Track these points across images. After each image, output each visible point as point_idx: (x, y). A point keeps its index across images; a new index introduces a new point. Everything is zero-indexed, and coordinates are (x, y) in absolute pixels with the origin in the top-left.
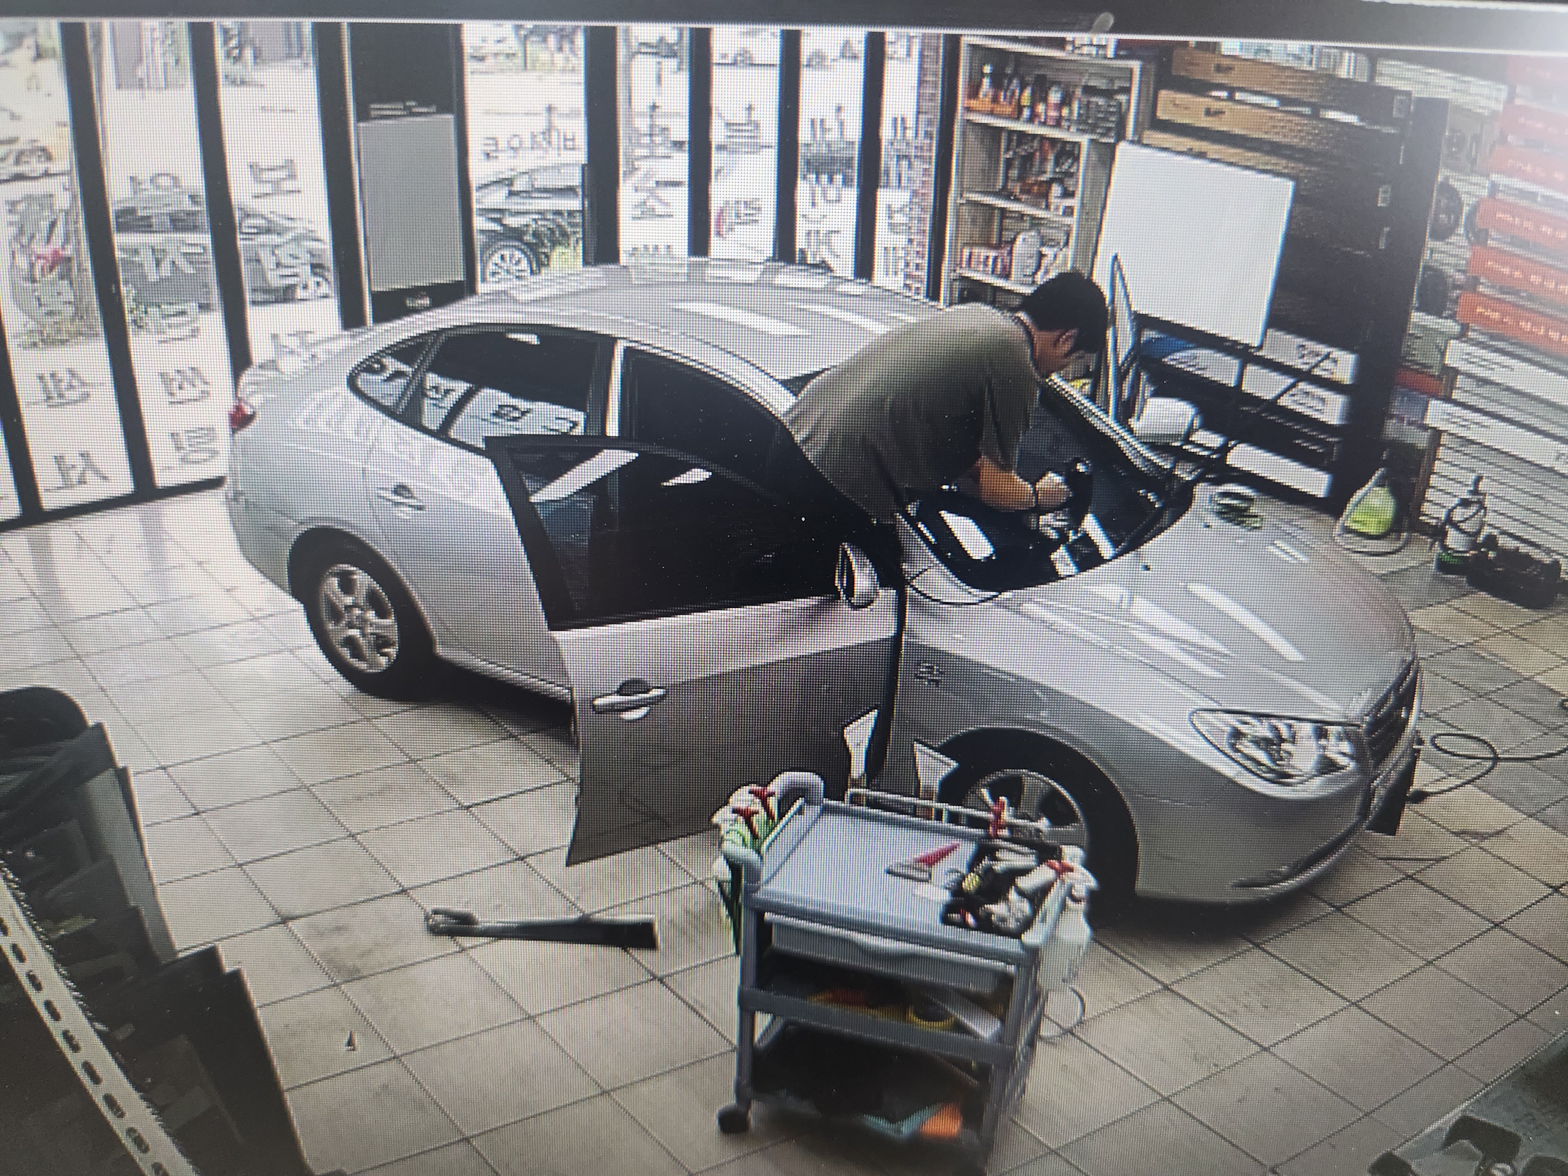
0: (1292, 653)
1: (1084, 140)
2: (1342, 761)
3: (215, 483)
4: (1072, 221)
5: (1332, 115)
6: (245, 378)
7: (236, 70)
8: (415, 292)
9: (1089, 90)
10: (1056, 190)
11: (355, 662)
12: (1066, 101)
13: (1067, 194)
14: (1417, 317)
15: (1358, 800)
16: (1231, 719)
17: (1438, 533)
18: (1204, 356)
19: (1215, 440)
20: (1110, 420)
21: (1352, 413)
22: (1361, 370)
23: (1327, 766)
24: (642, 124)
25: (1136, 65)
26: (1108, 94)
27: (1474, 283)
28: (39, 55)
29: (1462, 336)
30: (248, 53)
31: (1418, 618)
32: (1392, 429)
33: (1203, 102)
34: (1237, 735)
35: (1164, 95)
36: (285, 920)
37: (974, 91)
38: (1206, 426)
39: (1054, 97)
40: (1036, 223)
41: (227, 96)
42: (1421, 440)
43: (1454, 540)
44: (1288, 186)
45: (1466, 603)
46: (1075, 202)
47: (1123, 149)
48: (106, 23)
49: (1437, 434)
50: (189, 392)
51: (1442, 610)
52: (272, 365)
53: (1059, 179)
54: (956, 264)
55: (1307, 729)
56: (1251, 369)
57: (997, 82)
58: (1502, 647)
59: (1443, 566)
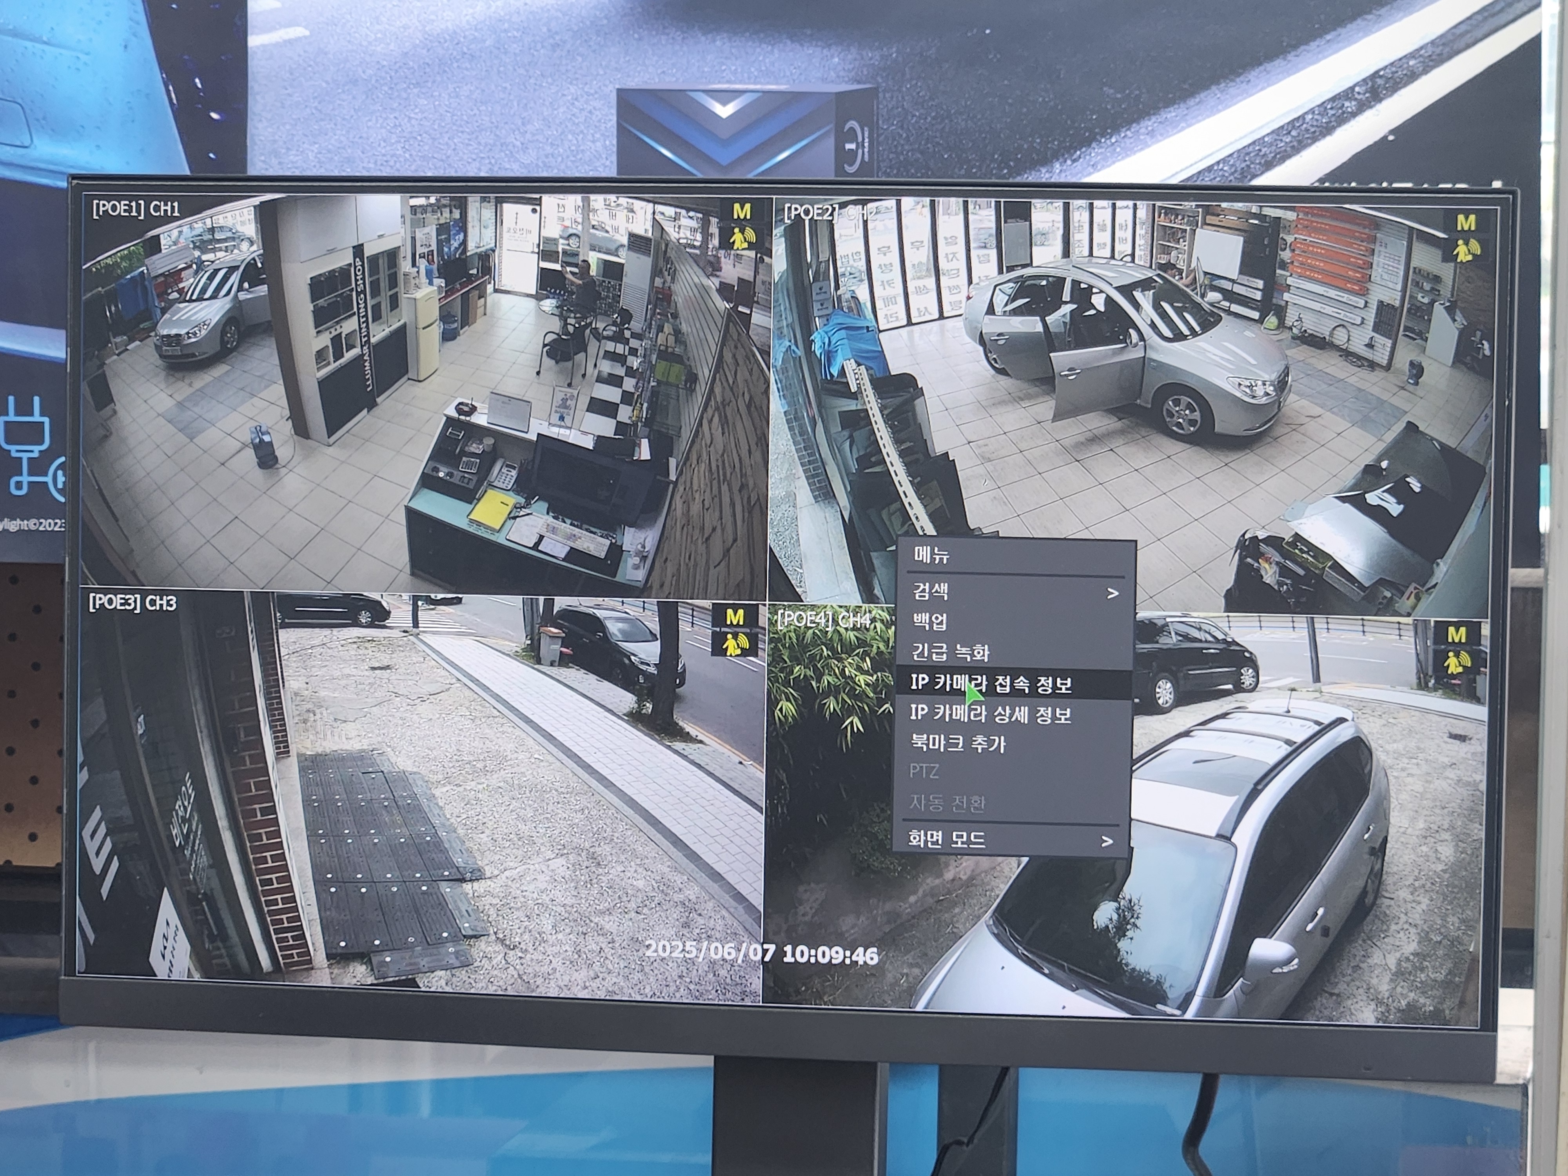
0: (1253, 362)
1: (1188, 228)
2: (1270, 392)
3: (960, 315)
4: (1186, 248)
5: (1251, 221)
6: (971, 286)
7: (974, 211)
8: (1017, 266)
9: (1189, 216)
10: (1181, 240)
11: (996, 365)
12: (1183, 219)
13: (1184, 241)
14: (1278, 271)
15: (1276, 406)
16: (1238, 380)
17: (1291, 329)
18: (1223, 281)
19: (1227, 304)
20: (1199, 298)
21: (1263, 296)
22: (1265, 285)
23: (1267, 394)
24: (1077, 225)
25: (1200, 210)
26: (1194, 217)
27: (1292, 262)
28: (923, 206)
29: (1291, 276)
30: (977, 207)
31: (1288, 352)
32: (1274, 301)
33: (1218, 218)
34: (1240, 384)
35: (1208, 217)
36: (969, 443)
37: (1159, 217)
38: (1224, 300)
39: (1180, 217)
40: (1177, 248)
41: (971, 217)
42: (1283, 303)
43: (1295, 330)
44: (1242, 238)
45: (1300, 348)
46: (1186, 243)
47: (1198, 230)
48: (941, 199)
49: (1287, 302)
50: (955, 291)
51: (1294, 350)
52: (978, 284)
53: (1183, 237)
54: (1157, 258)
55: (1260, 383)
56: (1235, 285)
57: (1166, 214)
58: (1313, 361)
59: (1293, 338)
